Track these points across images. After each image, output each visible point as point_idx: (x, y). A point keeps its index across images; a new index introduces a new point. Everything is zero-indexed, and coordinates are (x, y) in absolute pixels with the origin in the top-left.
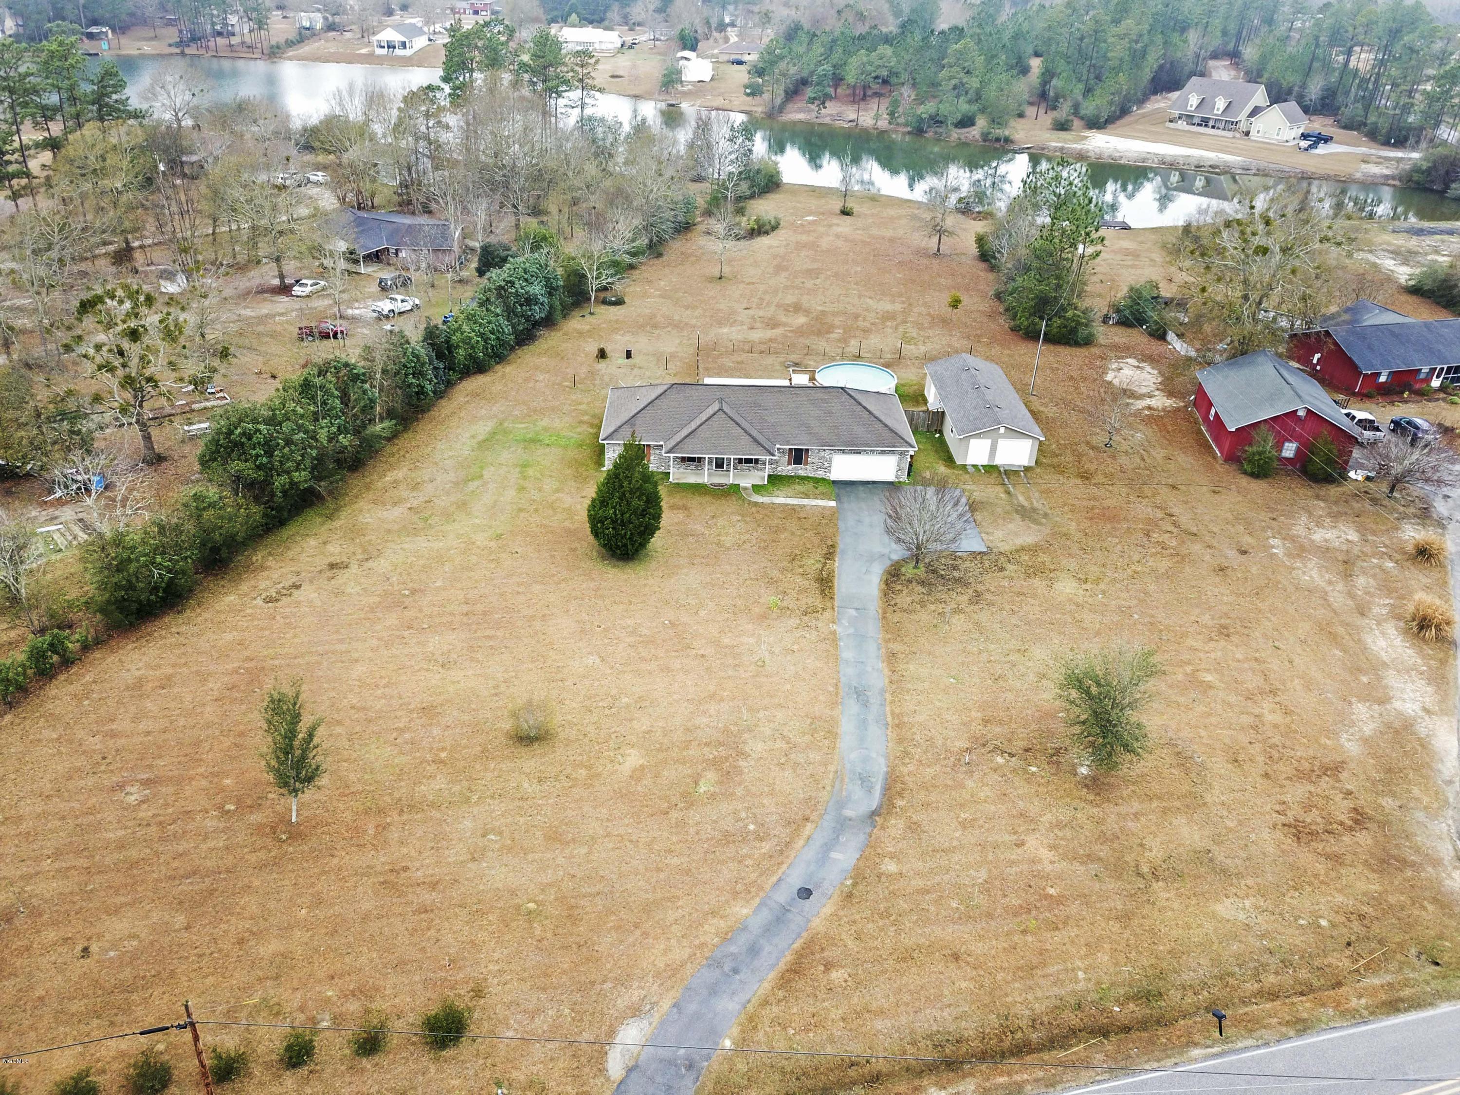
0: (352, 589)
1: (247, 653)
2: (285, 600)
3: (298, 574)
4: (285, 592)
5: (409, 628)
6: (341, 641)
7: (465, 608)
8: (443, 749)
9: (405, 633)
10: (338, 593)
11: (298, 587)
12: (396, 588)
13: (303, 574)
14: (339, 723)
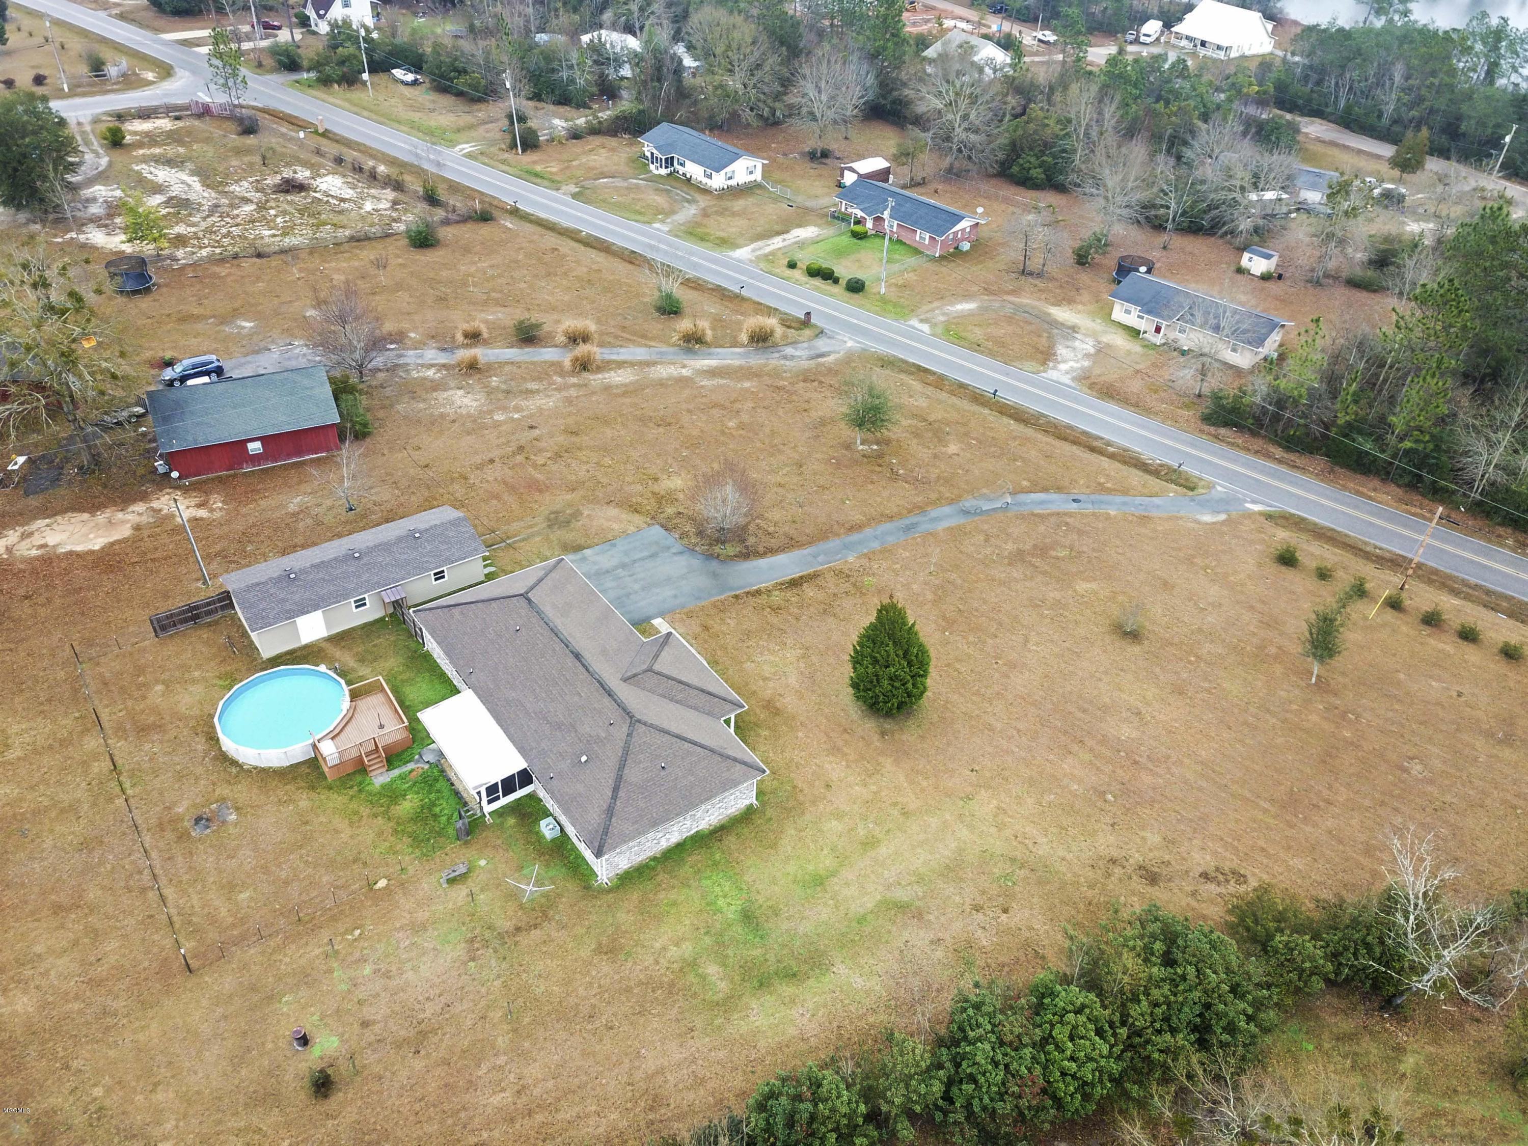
0: (1154, 838)
1: (1289, 832)
2: (1227, 866)
3: (1194, 894)
4: (1221, 878)
5: (1136, 762)
6: (1200, 789)
7: (1075, 748)
8: (1190, 662)
9: (1143, 760)
10: (1169, 842)
11: (1205, 876)
12: (1114, 809)
13: (1189, 889)
14: (1246, 723)
